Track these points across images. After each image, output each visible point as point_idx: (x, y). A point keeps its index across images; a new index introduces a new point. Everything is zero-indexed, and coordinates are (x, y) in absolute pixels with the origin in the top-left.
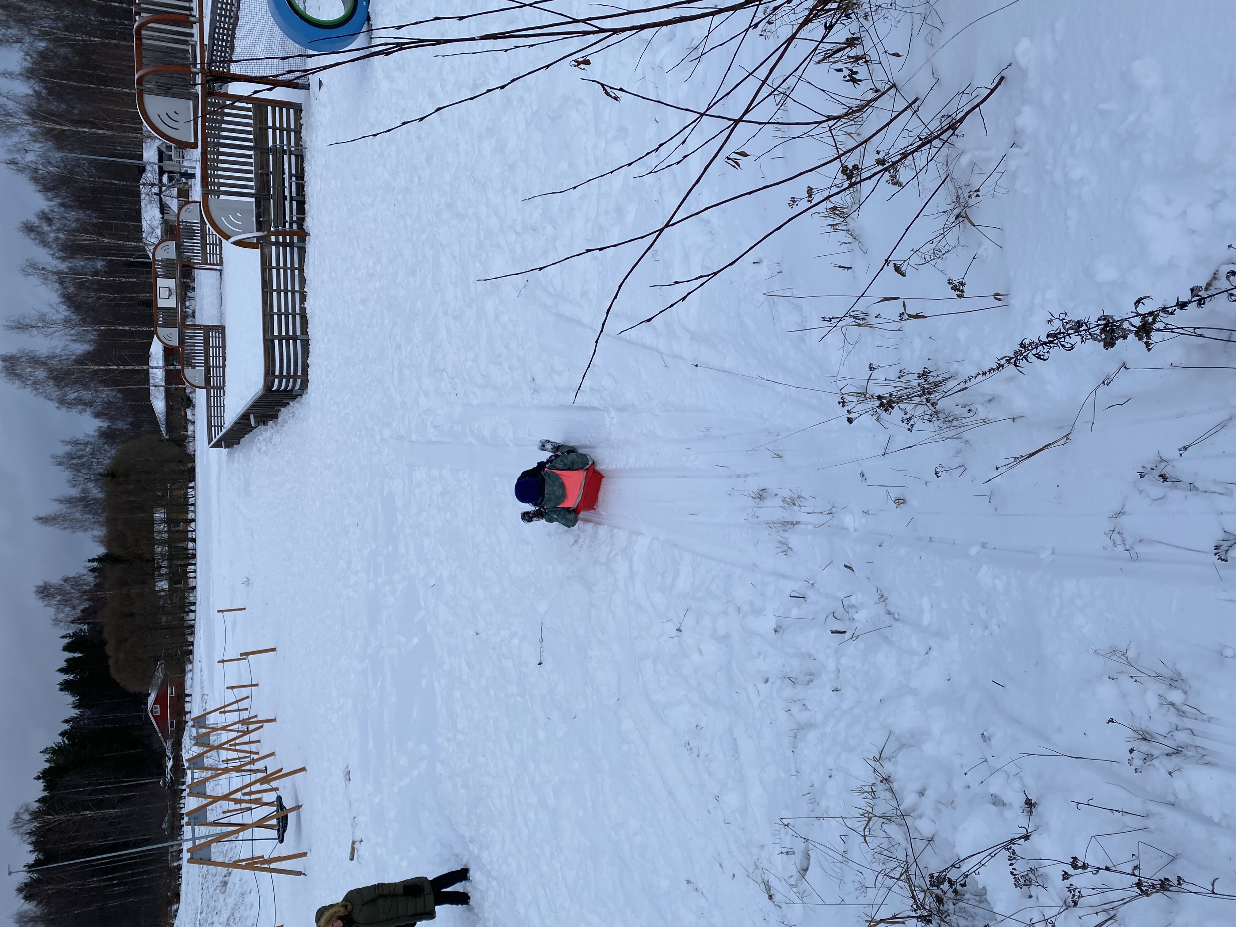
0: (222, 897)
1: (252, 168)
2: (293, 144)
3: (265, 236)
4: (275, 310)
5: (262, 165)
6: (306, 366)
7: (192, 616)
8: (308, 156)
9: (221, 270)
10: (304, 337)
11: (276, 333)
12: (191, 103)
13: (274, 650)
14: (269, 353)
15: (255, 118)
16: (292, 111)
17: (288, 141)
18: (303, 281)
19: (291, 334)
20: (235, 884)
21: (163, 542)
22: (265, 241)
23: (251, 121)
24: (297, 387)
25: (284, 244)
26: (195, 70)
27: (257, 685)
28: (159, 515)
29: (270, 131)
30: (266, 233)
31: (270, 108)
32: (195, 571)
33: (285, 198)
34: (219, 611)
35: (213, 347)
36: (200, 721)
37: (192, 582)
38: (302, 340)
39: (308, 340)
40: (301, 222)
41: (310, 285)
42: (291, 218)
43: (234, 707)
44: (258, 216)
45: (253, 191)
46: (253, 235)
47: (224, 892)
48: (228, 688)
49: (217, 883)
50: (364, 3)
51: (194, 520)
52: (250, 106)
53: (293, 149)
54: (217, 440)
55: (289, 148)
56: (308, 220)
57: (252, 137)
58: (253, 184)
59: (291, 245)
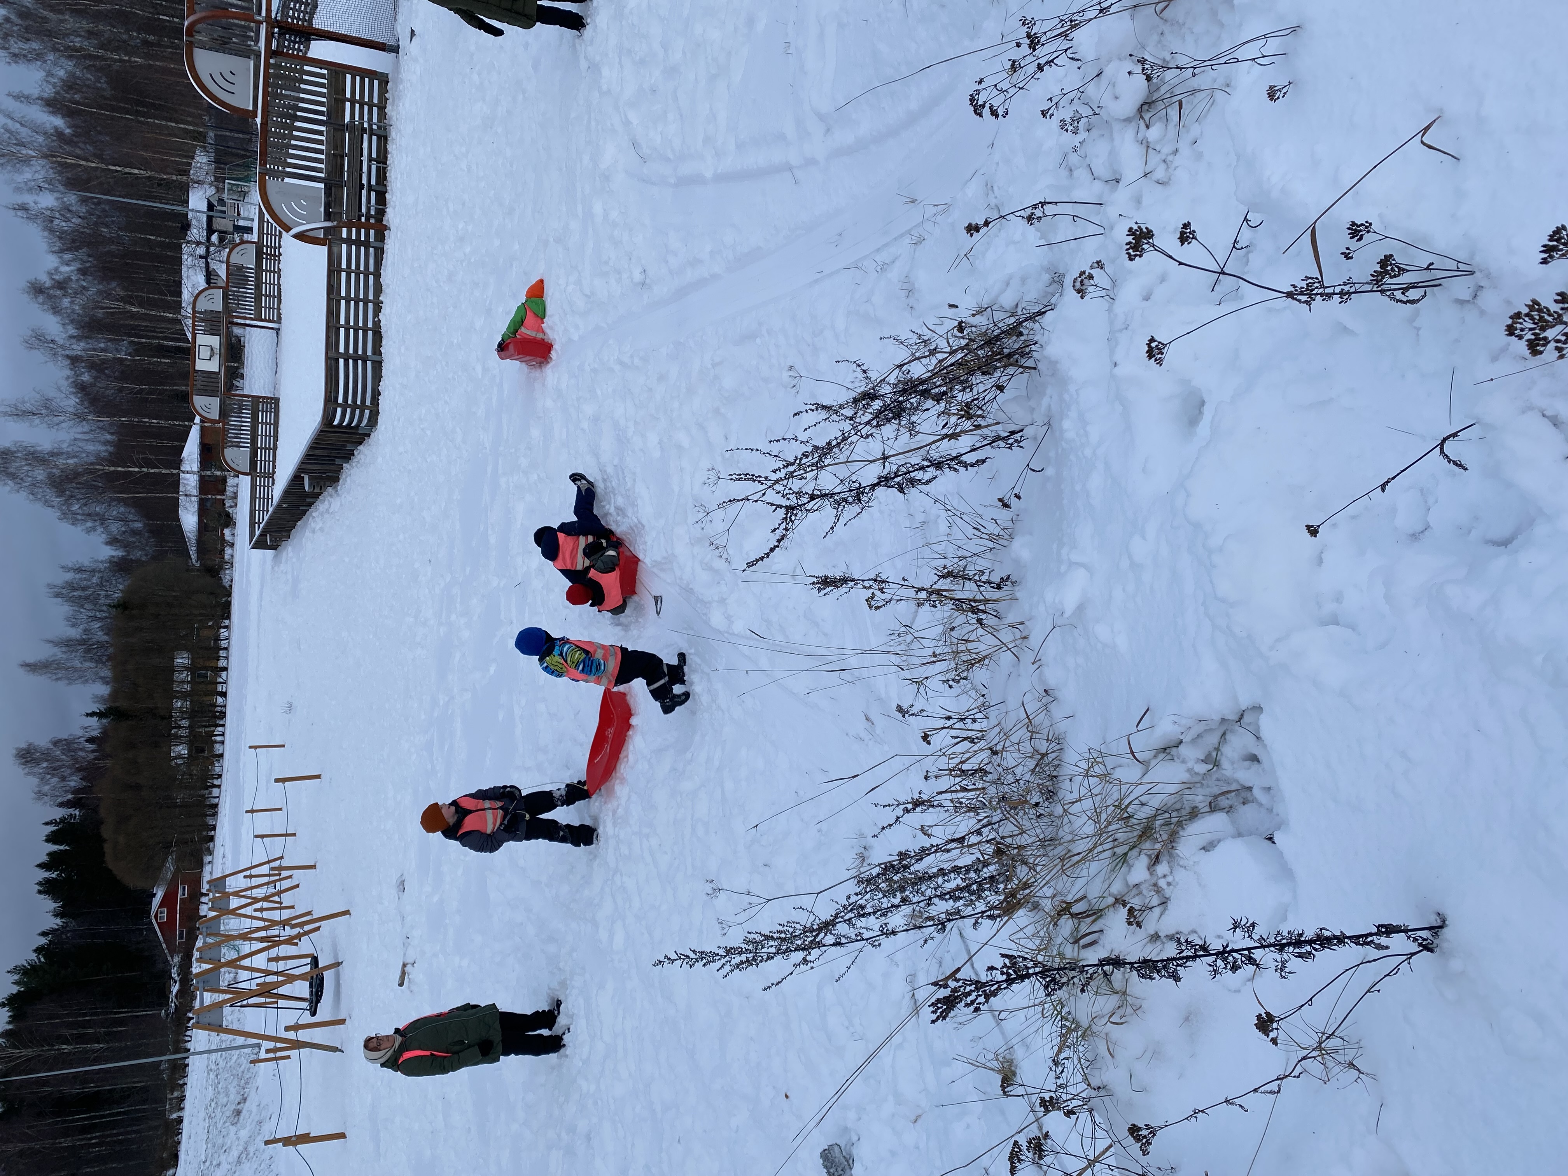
1: (323, 147)
2: (375, 120)
3: (333, 228)
4: (342, 322)
5: (335, 143)
6: (376, 394)
7: (215, 792)
8: (393, 134)
9: (279, 329)
10: (376, 358)
11: (342, 350)
12: (252, 63)
13: (318, 777)
14: (331, 375)
15: (329, 86)
16: (376, 82)
17: (369, 118)
18: (379, 288)
19: (360, 352)
21: (184, 696)
22: (334, 236)
23: (325, 90)
24: (365, 422)
25: (358, 243)
26: (258, 18)
27: (294, 835)
28: (182, 659)
29: (348, 104)
31: (349, 77)
32: (223, 735)
33: (362, 186)
34: (250, 747)
35: (262, 423)
36: (219, 883)
37: (218, 749)
38: (373, 362)
39: (382, 362)
40: (379, 217)
41: (387, 291)
42: (368, 209)
44: (327, 205)
45: (323, 175)
46: (319, 225)
48: (257, 836)
51: (225, 669)
52: (325, 72)
53: (375, 127)
54: (261, 535)
55: (370, 126)
56: (389, 211)
57: (324, 109)
58: (323, 166)
59: (367, 243)
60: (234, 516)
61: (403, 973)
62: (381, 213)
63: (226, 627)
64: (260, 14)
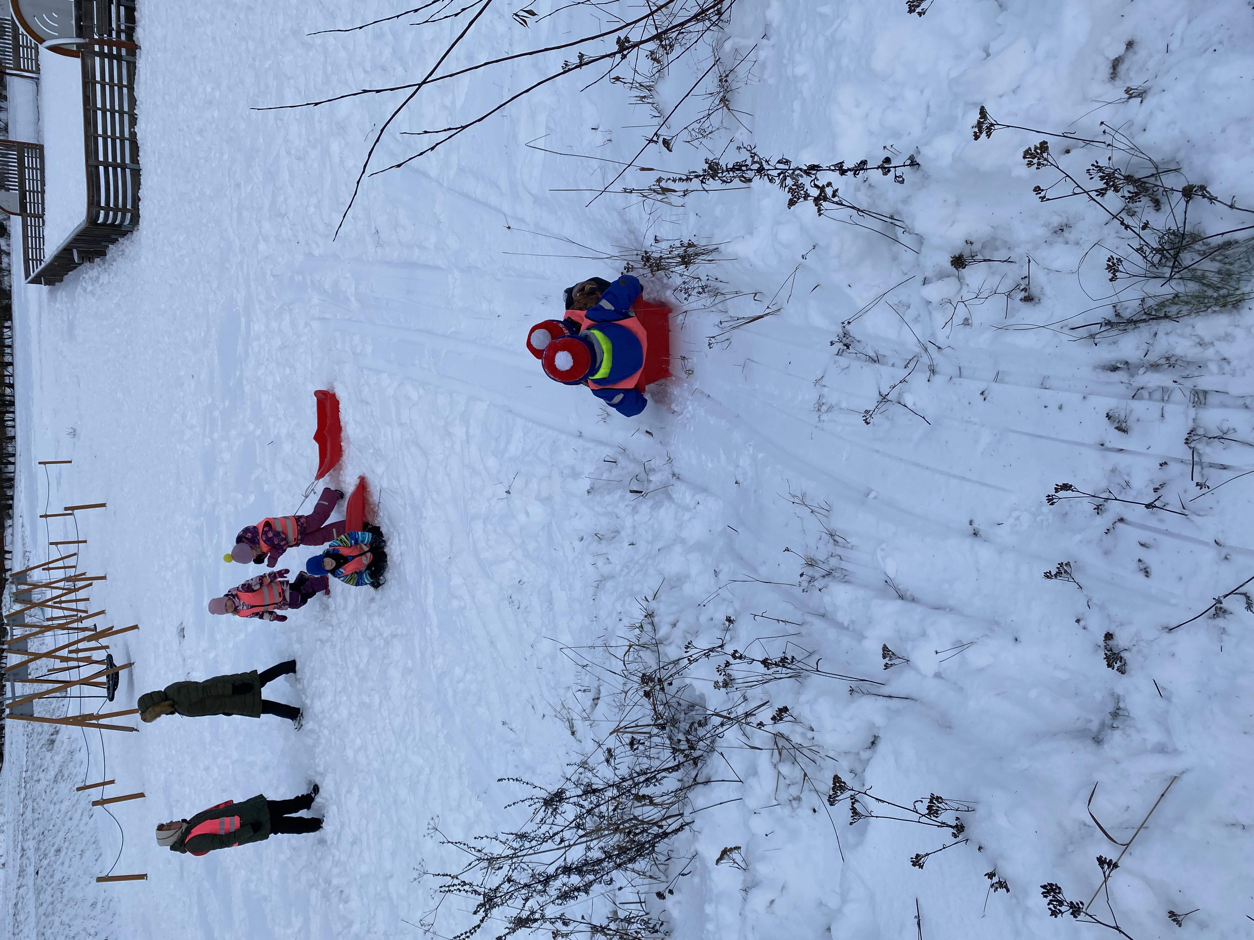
0: (49, 755)
3: (86, 43)
4: (100, 131)
6: (136, 200)
7: (11, 468)
9: (38, 79)
10: (134, 166)
11: (101, 158)
13: (103, 505)
14: (92, 181)
18: (133, 102)
19: (119, 161)
20: (63, 742)
22: (87, 50)
24: (127, 222)
25: (111, 57)
27: (85, 542)
30: (87, 40)
32: (14, 420)
34: (40, 463)
35: (29, 168)
36: (21, 577)
37: (10, 432)
38: (132, 170)
39: (139, 170)
41: (141, 106)
42: (118, 26)
43: (60, 564)
44: (79, 19)
46: (72, 41)
47: (51, 750)
48: (51, 544)
49: (43, 741)
51: (11, 364)
54: (35, 275)
56: (139, 31)
59: (119, 58)
60: (8, 228)
62: (130, 31)
63: (9, 327)
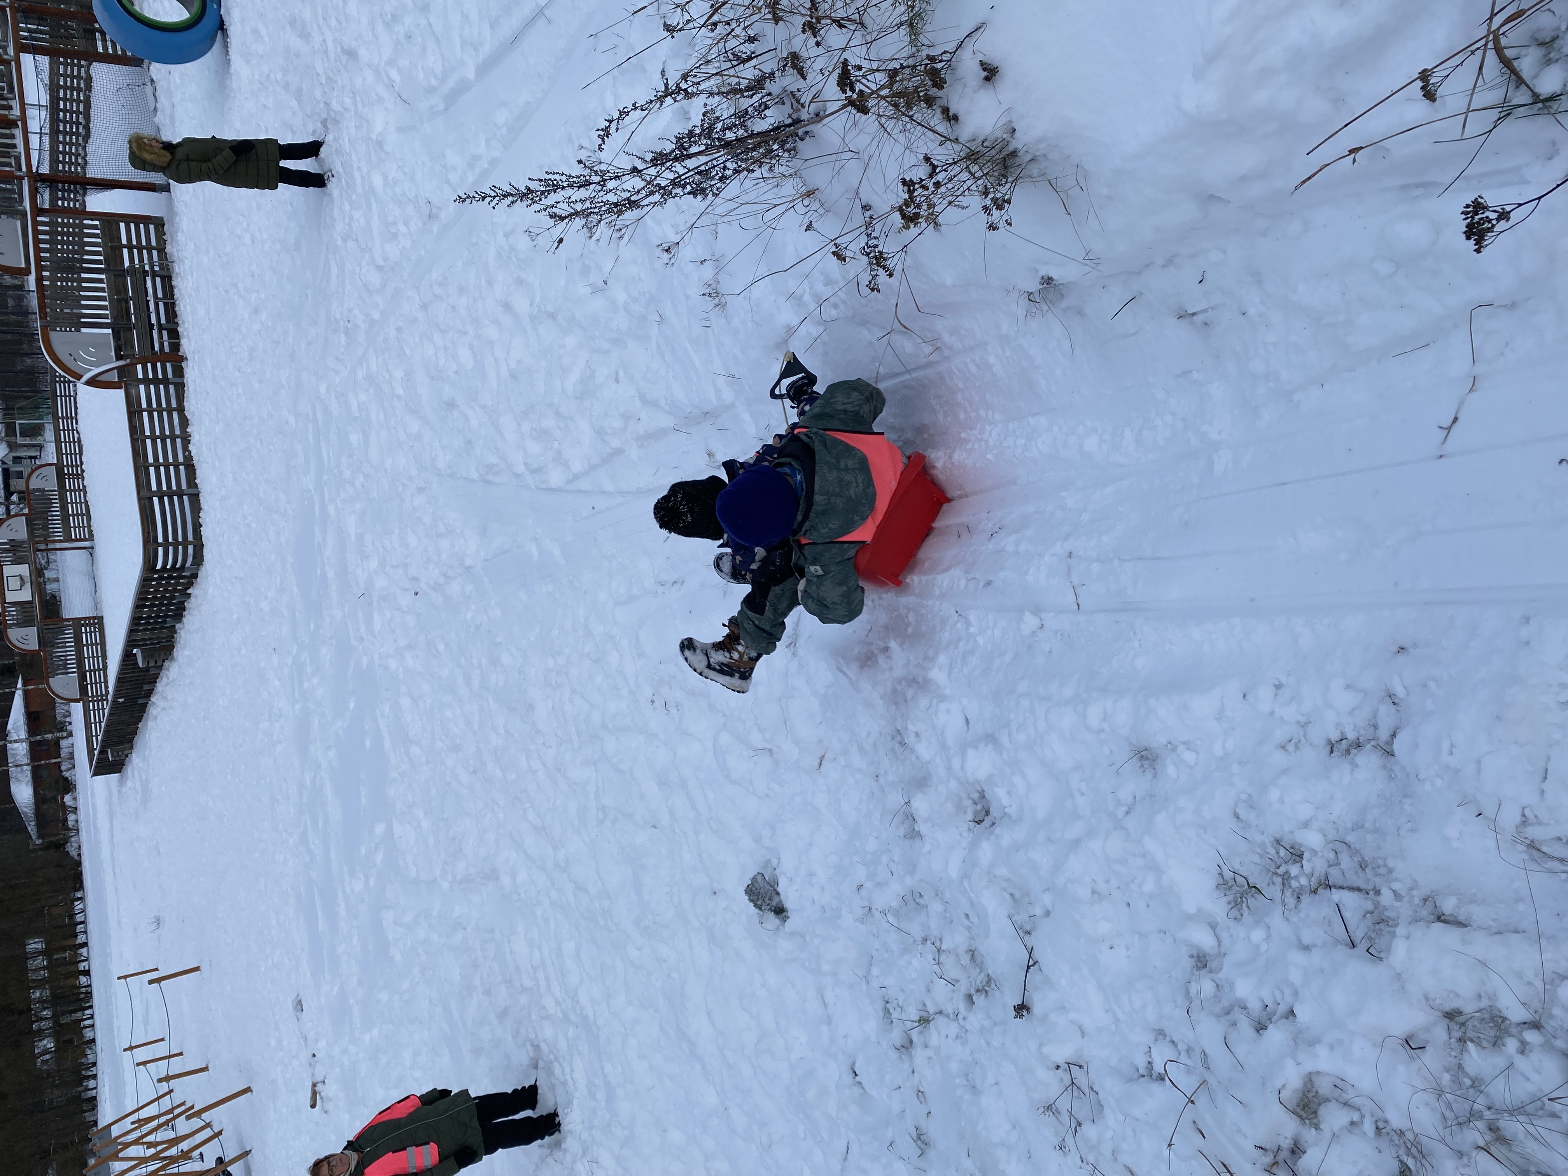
1: (105, 294)
2: (156, 262)
3: (127, 365)
4: (151, 461)
5: (118, 290)
6: (197, 526)
9: (92, 548)
10: (192, 491)
11: (154, 488)
12: (18, 223)
13: (197, 969)
14: (147, 514)
15: (103, 236)
16: (152, 227)
17: (149, 261)
18: (184, 422)
19: (174, 488)
21: (42, 984)
22: (130, 379)
23: (99, 240)
24: (190, 562)
25: (156, 381)
26: (19, 173)
27: (182, 1052)
28: (34, 945)
29: (125, 251)
31: (122, 225)
32: (92, 1017)
33: (151, 326)
34: (119, 978)
35: (87, 645)
37: (88, 1034)
38: (189, 495)
39: (198, 495)
42: (162, 346)
44: (118, 349)
45: (108, 321)
46: (111, 365)
48: (138, 1064)
50: (215, 6)
51: (85, 945)
52: (97, 223)
53: (157, 268)
54: (101, 752)
55: (152, 267)
56: (184, 342)
57: (102, 258)
58: (107, 312)
59: (166, 381)
60: (73, 778)
61: (314, 1094)
62: (176, 346)
63: (80, 899)
64: (20, 169)
